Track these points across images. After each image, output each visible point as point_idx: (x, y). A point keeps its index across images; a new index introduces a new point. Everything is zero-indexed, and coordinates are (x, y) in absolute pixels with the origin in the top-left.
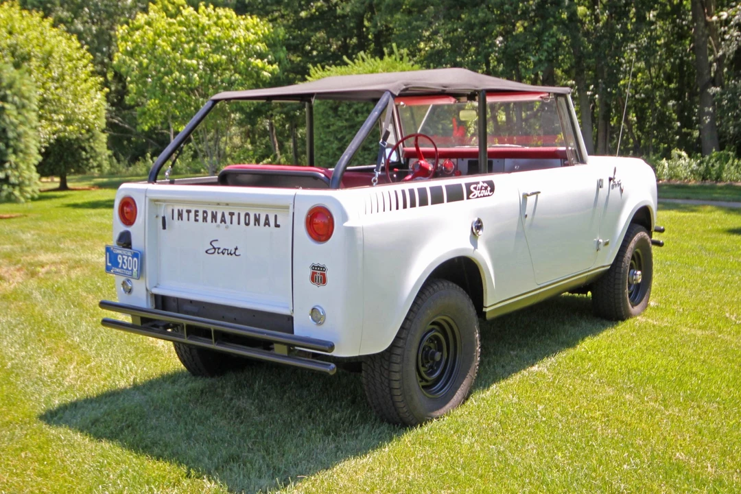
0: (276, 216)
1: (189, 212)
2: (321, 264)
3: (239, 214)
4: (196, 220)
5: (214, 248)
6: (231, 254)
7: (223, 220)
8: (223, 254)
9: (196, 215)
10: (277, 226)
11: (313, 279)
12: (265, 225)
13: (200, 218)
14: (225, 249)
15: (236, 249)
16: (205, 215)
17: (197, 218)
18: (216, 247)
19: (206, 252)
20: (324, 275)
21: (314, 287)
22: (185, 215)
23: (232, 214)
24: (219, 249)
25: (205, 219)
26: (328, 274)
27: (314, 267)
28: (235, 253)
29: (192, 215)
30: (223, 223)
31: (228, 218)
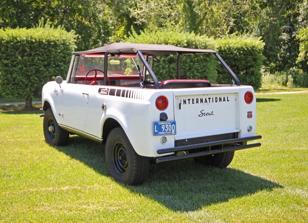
0: (227, 97)
1: (189, 100)
2: (251, 111)
3: (213, 98)
4: (193, 103)
5: (202, 113)
6: (210, 115)
7: (206, 101)
8: (207, 115)
9: (193, 101)
10: (228, 101)
11: (248, 117)
12: (223, 101)
13: (195, 102)
14: (207, 113)
15: (212, 112)
16: (197, 100)
17: (193, 102)
18: (203, 113)
19: (199, 116)
20: (251, 114)
21: (248, 119)
22: (187, 101)
23: (209, 99)
24: (205, 113)
25: (197, 102)
26: (253, 114)
27: (248, 112)
28: (212, 114)
29: (191, 101)
30: (206, 102)
31: (208, 100)
